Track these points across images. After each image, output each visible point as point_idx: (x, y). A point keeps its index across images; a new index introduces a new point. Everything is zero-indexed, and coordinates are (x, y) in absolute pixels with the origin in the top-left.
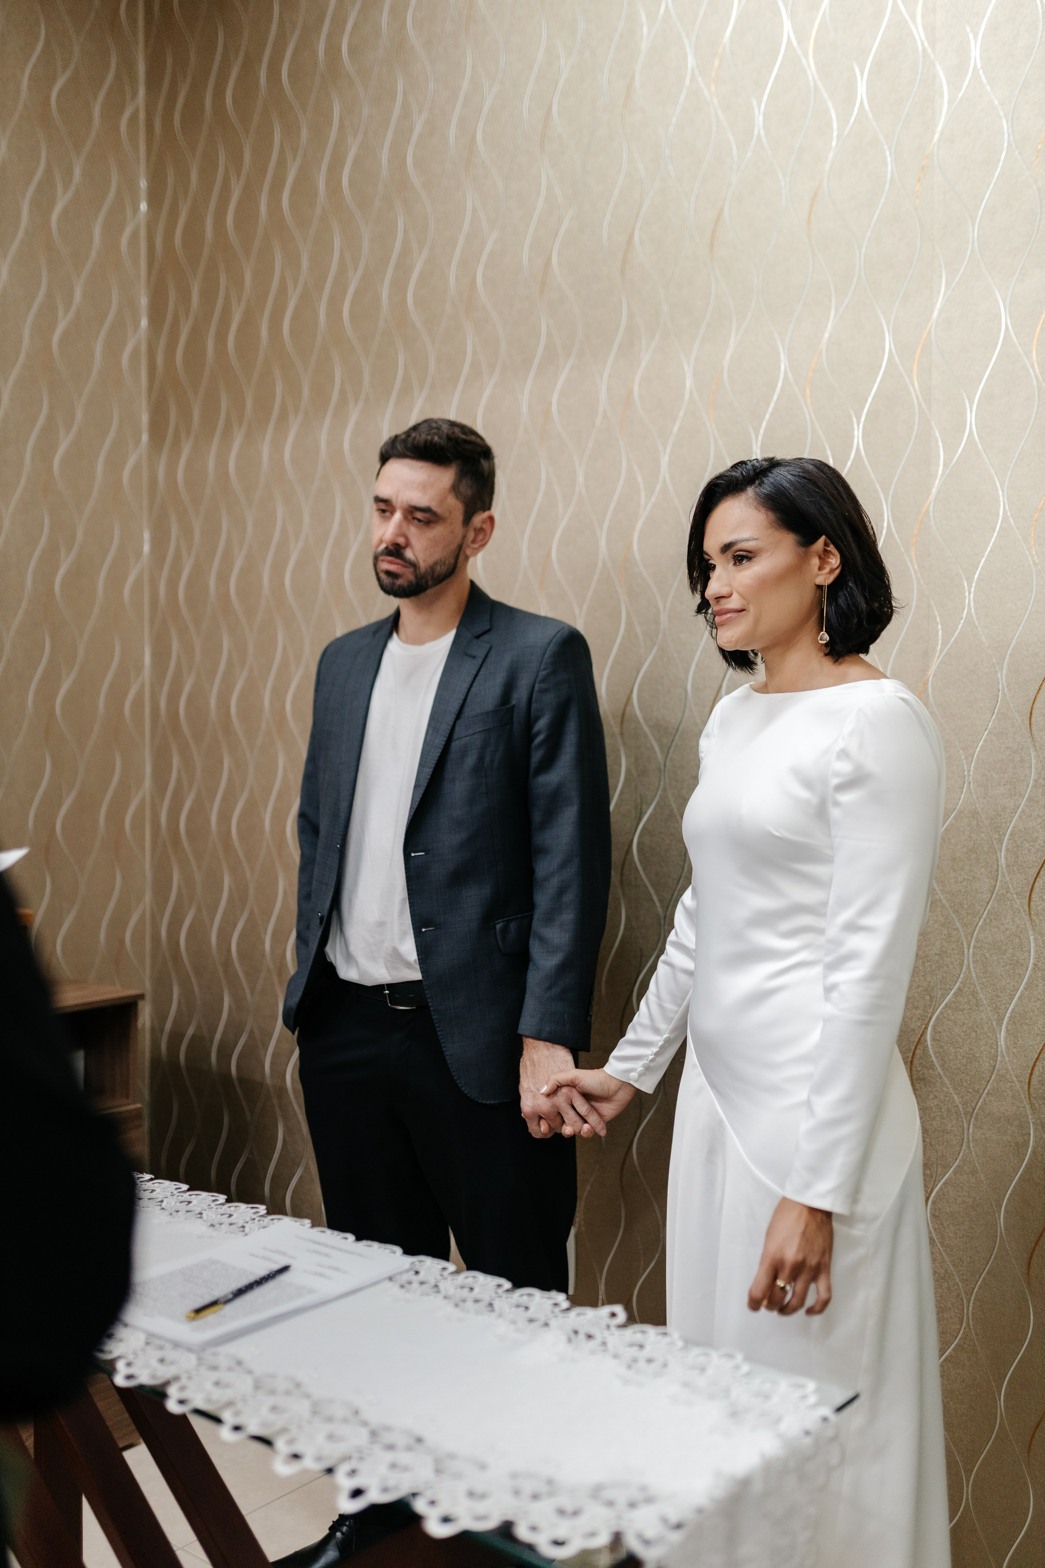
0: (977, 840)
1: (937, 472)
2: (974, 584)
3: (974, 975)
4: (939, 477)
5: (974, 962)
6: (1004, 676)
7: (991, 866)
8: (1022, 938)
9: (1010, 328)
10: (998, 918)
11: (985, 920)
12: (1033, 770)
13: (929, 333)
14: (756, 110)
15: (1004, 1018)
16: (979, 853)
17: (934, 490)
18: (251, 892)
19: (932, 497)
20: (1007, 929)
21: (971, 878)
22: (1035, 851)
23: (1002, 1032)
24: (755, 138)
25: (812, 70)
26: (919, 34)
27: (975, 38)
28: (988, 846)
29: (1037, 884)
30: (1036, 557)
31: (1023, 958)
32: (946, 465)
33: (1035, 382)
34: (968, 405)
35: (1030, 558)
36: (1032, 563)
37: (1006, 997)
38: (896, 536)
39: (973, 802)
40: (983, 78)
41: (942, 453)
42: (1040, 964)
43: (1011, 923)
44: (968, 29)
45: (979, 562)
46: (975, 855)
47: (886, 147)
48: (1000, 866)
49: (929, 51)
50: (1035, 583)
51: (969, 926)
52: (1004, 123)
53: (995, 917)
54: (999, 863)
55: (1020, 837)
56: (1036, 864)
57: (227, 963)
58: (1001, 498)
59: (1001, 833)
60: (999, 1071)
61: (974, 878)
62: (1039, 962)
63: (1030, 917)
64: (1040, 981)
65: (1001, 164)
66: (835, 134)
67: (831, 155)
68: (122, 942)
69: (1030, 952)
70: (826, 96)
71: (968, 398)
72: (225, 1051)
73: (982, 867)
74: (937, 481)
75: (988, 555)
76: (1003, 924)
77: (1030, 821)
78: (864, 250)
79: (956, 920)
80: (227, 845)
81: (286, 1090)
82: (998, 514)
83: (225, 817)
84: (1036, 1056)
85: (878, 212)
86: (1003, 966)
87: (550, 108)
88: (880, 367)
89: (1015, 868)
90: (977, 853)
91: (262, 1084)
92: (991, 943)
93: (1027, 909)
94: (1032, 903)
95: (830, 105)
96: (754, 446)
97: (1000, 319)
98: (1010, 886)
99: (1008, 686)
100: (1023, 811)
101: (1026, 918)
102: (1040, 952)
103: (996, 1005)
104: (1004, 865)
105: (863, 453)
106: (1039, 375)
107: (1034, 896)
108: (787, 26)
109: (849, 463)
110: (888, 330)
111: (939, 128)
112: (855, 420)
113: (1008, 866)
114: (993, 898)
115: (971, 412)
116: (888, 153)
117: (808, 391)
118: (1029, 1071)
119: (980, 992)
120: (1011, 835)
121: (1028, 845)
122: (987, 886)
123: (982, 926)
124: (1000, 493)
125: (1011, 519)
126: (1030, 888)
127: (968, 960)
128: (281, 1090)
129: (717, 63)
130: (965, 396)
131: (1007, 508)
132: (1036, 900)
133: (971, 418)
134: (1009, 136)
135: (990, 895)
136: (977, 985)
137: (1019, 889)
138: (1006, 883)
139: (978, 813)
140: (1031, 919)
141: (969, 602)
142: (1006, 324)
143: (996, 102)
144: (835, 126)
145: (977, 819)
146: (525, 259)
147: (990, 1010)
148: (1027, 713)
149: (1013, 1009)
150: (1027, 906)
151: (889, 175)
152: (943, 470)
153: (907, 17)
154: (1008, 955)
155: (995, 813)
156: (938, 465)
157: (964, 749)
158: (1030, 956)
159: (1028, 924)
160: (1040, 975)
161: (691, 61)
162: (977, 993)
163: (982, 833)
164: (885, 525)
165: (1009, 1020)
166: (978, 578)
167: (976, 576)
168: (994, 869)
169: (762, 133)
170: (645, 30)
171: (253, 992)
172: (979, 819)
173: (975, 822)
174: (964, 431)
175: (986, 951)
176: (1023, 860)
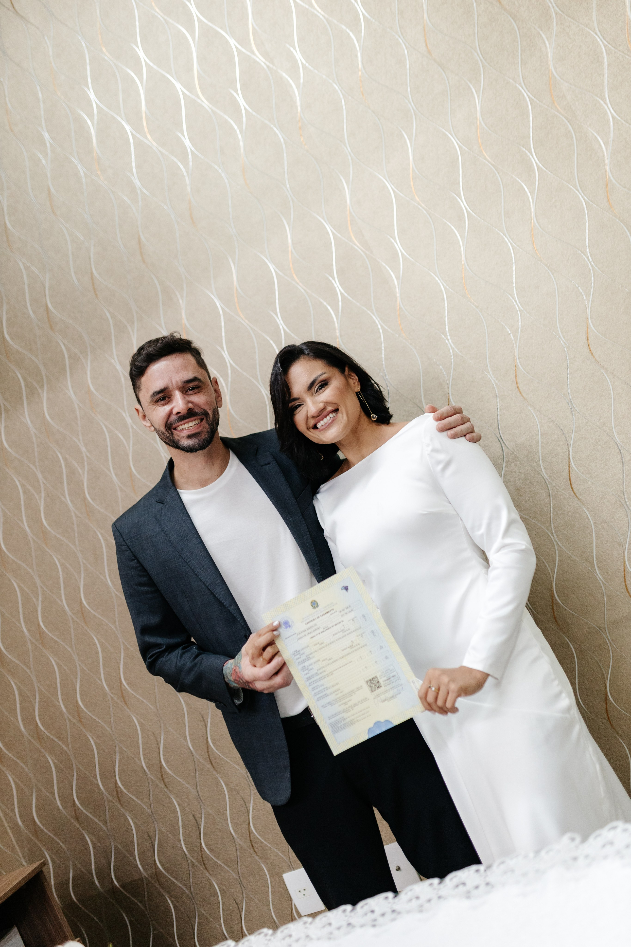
0: (525, 472)
1: (394, 284)
2: (448, 334)
3: (564, 548)
4: (397, 287)
5: (560, 541)
6: (492, 375)
7: (541, 482)
8: (579, 512)
9: (395, 190)
10: (560, 509)
11: (553, 514)
12: (536, 417)
13: (350, 213)
14: (183, 138)
15: (594, 562)
16: (530, 479)
17: (398, 295)
18: (73, 759)
19: (399, 300)
20: (569, 512)
21: (533, 495)
22: (561, 461)
23: (597, 571)
24: (190, 154)
26: (260, 59)
27: (295, 48)
28: (533, 472)
29: (571, 478)
30: (475, 303)
31: (586, 523)
32: (397, 278)
33: (424, 211)
34: (393, 241)
35: (472, 305)
36: (475, 307)
37: (588, 550)
38: (389, 330)
39: (511, 453)
40: (310, 67)
41: (392, 273)
42: (597, 521)
43: (569, 507)
44: (288, 46)
45: (445, 321)
46: (528, 481)
47: (272, 126)
48: (545, 479)
49: (271, 66)
50: (482, 317)
51: (546, 522)
52: (335, 85)
53: (558, 509)
54: (544, 478)
55: (548, 457)
56: (566, 467)
57: (77, 815)
58: (439, 281)
59: (536, 461)
60: (606, 594)
61: (535, 494)
62: (596, 520)
63: (578, 498)
64: (603, 530)
65: (344, 107)
66: (238, 131)
67: (241, 143)
69: (588, 517)
70: (222, 114)
71: (391, 237)
72: (103, 874)
73: (536, 485)
74: (397, 289)
75: (448, 315)
76: (564, 511)
77: (549, 445)
78: (288, 186)
79: (537, 523)
80: (39, 736)
81: (161, 872)
82: (441, 290)
83: (29, 720)
84: (623, 574)
85: (286, 162)
86: (578, 534)
87: (49, 189)
88: (331, 243)
89: (555, 476)
90: (529, 479)
91: (141, 880)
92: (564, 524)
93: (574, 494)
94: (574, 490)
95: (226, 117)
96: (278, 321)
97: (387, 188)
98: (558, 487)
99: (497, 379)
100: (542, 443)
101: (576, 499)
102: (594, 514)
103: (586, 558)
104: (548, 478)
105: (346, 295)
106: (425, 207)
107: (573, 486)
108: (179, 86)
109: (340, 303)
110: (325, 222)
111: (298, 103)
112: (331, 279)
113: (550, 477)
114: (551, 499)
115: (397, 244)
116: (275, 129)
117: (294, 276)
118: (624, 584)
119: (572, 556)
120: (542, 459)
121: (555, 459)
122: (544, 494)
123: (553, 518)
124: (437, 279)
125: (450, 290)
126: (569, 482)
127: (556, 542)
128: (157, 875)
129: (145, 124)
130: (389, 237)
131: (445, 285)
132: (576, 487)
133: (398, 246)
134: (341, 91)
135: (548, 499)
136: (568, 552)
137: (563, 486)
138: (554, 486)
139: (518, 457)
140: (579, 499)
141: (451, 345)
142: (392, 189)
143: (324, 77)
144: (235, 127)
145: (519, 461)
146: (75, 281)
147: (584, 563)
148: (516, 389)
149: (596, 555)
150: (573, 493)
151: (282, 140)
152: (397, 282)
153: (248, 53)
154: (577, 526)
155: (527, 452)
156: (393, 280)
157: (490, 426)
158: (589, 519)
159: (579, 502)
160: (600, 527)
161: (128, 128)
162: (571, 557)
163: (526, 466)
164: (379, 327)
165: (597, 562)
166: (448, 329)
167: (447, 329)
168: (543, 483)
169: (193, 149)
170: (89, 123)
171: (105, 823)
172: (520, 460)
173: (518, 463)
174: (398, 256)
175: (563, 531)
176: (557, 469)
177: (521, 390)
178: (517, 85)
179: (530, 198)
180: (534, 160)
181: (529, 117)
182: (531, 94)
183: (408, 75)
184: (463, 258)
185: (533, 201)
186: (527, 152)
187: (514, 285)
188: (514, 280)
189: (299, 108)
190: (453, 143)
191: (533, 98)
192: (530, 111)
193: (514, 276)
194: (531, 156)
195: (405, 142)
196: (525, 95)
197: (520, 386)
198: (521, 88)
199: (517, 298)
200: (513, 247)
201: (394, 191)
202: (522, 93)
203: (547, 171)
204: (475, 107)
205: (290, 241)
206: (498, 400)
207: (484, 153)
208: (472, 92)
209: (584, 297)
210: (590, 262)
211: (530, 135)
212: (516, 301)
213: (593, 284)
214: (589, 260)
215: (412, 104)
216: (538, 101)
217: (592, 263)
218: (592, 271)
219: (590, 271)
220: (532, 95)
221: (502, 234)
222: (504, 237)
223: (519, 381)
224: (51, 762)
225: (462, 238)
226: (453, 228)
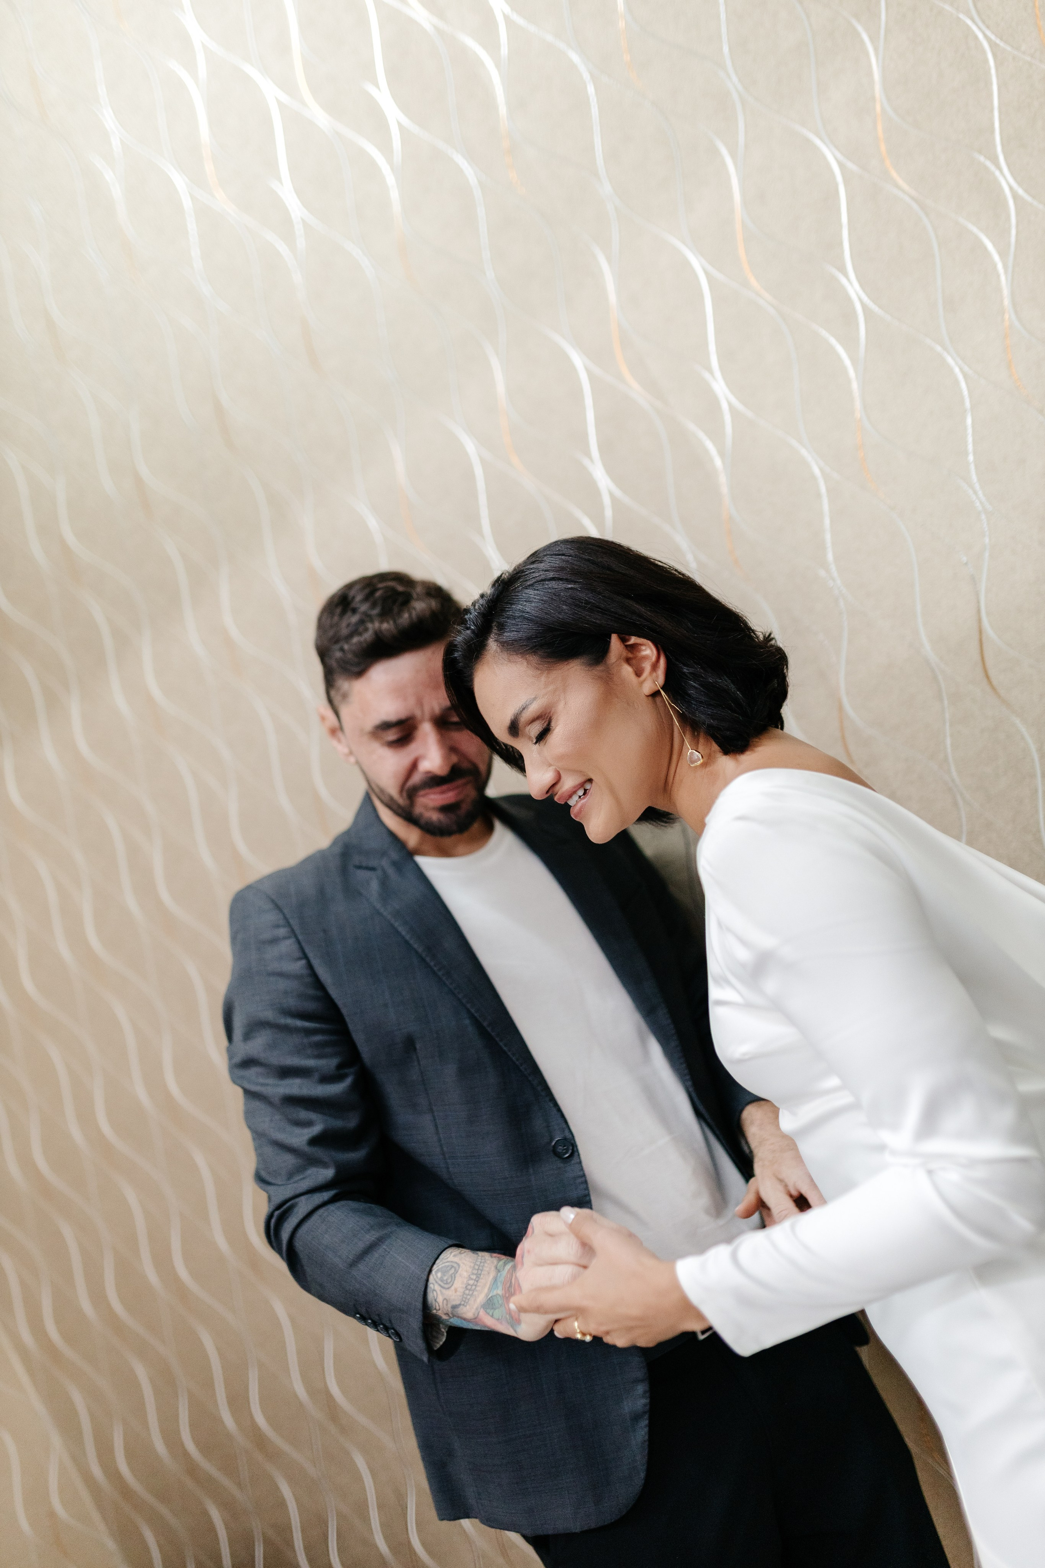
1: (716, 469)
2: (833, 568)
4: (721, 471)
6: (929, 651)
9: (709, 267)
12: (1029, 740)
13: (618, 323)
14: (282, 192)
17: (725, 490)
18: (176, 1368)
19: (726, 499)
24: (298, 223)
25: (321, 118)
26: (420, 15)
30: (888, 500)
32: (722, 454)
33: (772, 310)
34: (709, 377)
35: (881, 505)
36: (887, 509)
38: (710, 563)
39: (978, 814)
40: (519, 20)
41: (709, 445)
45: (824, 541)
47: (452, 152)
49: (443, 26)
50: (903, 529)
52: (572, 54)
57: (192, 1469)
58: (808, 458)
65: (593, 100)
66: (385, 169)
67: (394, 193)
68: (52, 1514)
70: (353, 136)
71: (705, 369)
74: (722, 477)
75: (830, 527)
78: (490, 275)
82: (815, 476)
85: (483, 227)
87: (48, 314)
88: (583, 388)
95: (362, 142)
96: (486, 552)
97: (691, 265)
99: (941, 659)
105: (618, 493)
106: (773, 301)
108: (267, 88)
109: (608, 512)
110: (569, 345)
111: (501, 99)
112: (586, 462)
115: (716, 381)
116: (458, 157)
117: (515, 459)
124: (804, 452)
125: (834, 474)
129: (209, 168)
130: (698, 368)
131: (822, 463)
133: (719, 387)
134: (584, 65)
139: (992, 823)
141: (840, 590)
142: (701, 267)
143: (550, 38)
144: (380, 161)
145: (996, 831)
146: (109, 488)
148: (982, 679)
151: (473, 181)
152: (722, 462)
155: (1013, 812)
156: (713, 459)
157: (931, 759)
161: (180, 181)
163: (1011, 842)
164: (690, 557)
166: (834, 557)
167: (830, 557)
169: (304, 213)
170: (109, 176)
172: (998, 829)
173: (995, 834)
174: (721, 407)
177: (995, 682)
178: (961, 16)
179: (1000, 266)
180: (1006, 181)
181: (991, 84)
182: (993, 33)
183: (723, 16)
184: (858, 404)
185: (1006, 272)
186: (988, 164)
187: (971, 458)
188: (970, 447)
189: (503, 110)
190: (824, 158)
191: (998, 41)
192: (993, 71)
193: (970, 439)
194: (997, 173)
195: (723, 164)
196: (980, 36)
197: (992, 673)
198: (969, 22)
199: (977, 486)
200: (965, 376)
201: (706, 273)
202: (973, 32)
203: (1035, 203)
204: (870, 74)
205: (501, 388)
206: (946, 703)
207: (894, 174)
208: (862, 42)
211: (992, 124)
212: (975, 492)
215: (735, 78)
216: (1009, 48)
220: (996, 36)
221: (939, 348)
222: (945, 355)
223: (989, 662)
224: (141, 1372)
225: (854, 362)
226: (833, 341)
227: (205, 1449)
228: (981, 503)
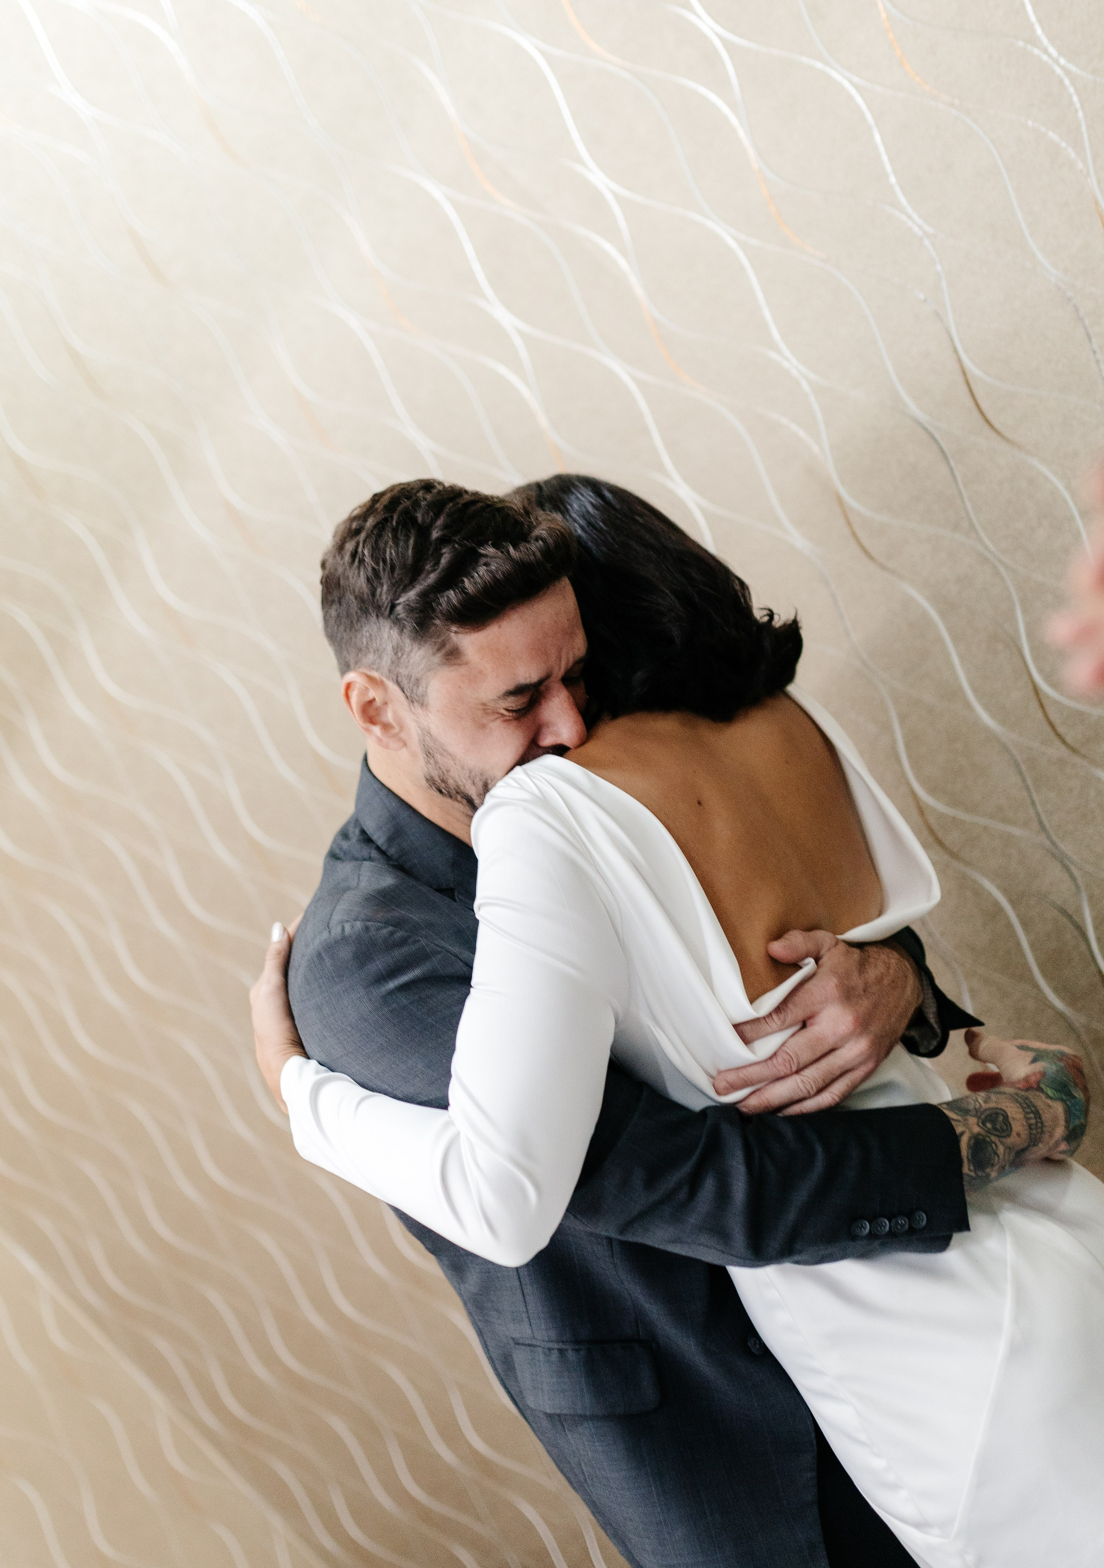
2: (783, 348)
9: (541, 45)
12: (1052, 478)
13: (466, 138)
17: (639, 291)
19: (643, 299)
30: (818, 254)
32: (623, 252)
33: (625, 75)
34: (582, 169)
35: (812, 261)
36: (820, 264)
38: (650, 380)
41: (604, 244)
45: (764, 320)
50: (845, 282)
58: (717, 229)
71: (575, 162)
74: (631, 278)
75: (765, 303)
82: (729, 248)
88: (451, 222)
97: (523, 48)
105: (526, 328)
106: (623, 63)
109: (523, 353)
110: (421, 177)
112: (481, 303)
115: (592, 172)
117: (405, 323)
124: (710, 225)
125: (748, 239)
130: (568, 162)
131: (733, 233)
133: (595, 176)
141: (796, 369)
142: (534, 47)
152: (626, 262)
156: (616, 262)
164: (627, 380)
166: (779, 335)
167: (776, 337)
174: (605, 200)
177: (997, 425)
184: (751, 152)
187: (893, 179)
188: (888, 168)
193: (885, 158)
197: (990, 415)
199: (909, 210)
200: (857, 88)
201: (542, 53)
205: (364, 246)
206: (952, 463)
209: (1070, 150)
210: (1056, 61)
212: (909, 217)
213: (1080, 114)
214: (1050, 55)
217: (1062, 61)
218: (1067, 82)
219: (1061, 82)
221: (819, 65)
222: (828, 70)
223: (984, 405)
224: (339, 1426)
225: (733, 106)
226: (703, 90)
227: (433, 1490)
228: (920, 227)
